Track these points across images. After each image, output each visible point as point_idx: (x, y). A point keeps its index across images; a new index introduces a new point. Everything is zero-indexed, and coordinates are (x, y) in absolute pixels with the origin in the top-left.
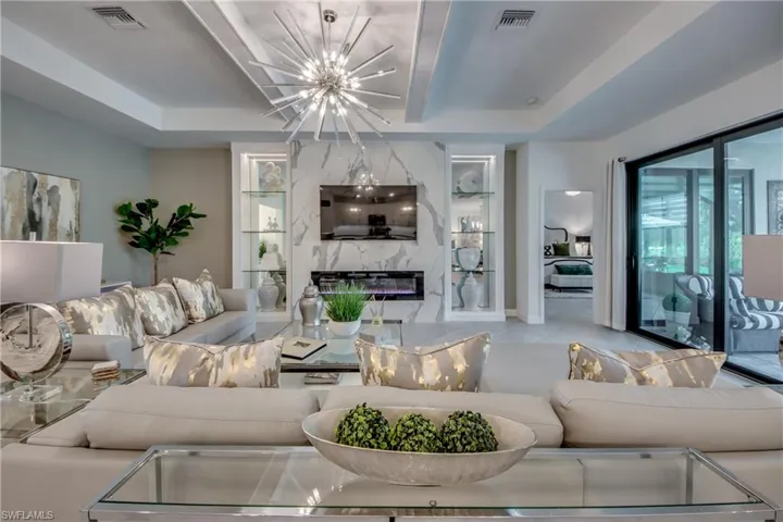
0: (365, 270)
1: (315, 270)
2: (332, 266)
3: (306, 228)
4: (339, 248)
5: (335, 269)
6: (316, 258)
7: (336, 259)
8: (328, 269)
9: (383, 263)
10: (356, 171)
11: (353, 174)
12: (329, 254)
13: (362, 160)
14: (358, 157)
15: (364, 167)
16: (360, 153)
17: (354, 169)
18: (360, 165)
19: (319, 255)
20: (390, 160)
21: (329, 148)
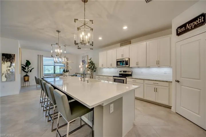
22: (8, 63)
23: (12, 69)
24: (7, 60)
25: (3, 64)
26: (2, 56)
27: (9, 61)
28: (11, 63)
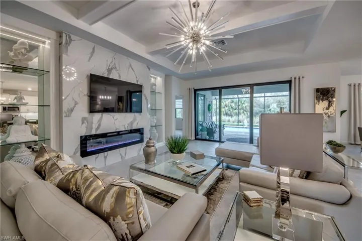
0: (117, 131)
1: (83, 134)
2: (97, 129)
3: (76, 103)
4: (101, 118)
5: (99, 132)
6: (84, 125)
7: (99, 125)
8: (93, 132)
9: (126, 126)
10: (112, 69)
11: (109, 71)
12: (94, 122)
13: (115, 64)
14: (112, 61)
15: (115, 68)
16: (114, 59)
17: (110, 68)
18: (114, 66)
19: (86, 124)
20: (129, 68)
21: (94, 49)
22: (324, 102)
23: (331, 112)
24: (323, 98)
25: (317, 105)
26: (316, 92)
27: (326, 99)
28: (330, 102)
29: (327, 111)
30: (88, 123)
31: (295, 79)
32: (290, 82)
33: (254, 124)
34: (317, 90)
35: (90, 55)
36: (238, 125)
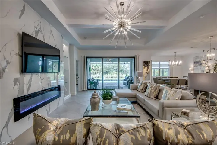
1: (16, 97)
2: (28, 90)
3: (8, 63)
4: (32, 76)
5: (30, 92)
6: (17, 86)
7: (30, 85)
8: (25, 94)
11: (37, 32)
12: (25, 83)
13: (40, 27)
14: (39, 24)
15: (41, 31)
16: (40, 23)
17: (37, 30)
18: (40, 29)
19: (19, 85)
20: (50, 34)
21: (24, 7)
22: (146, 67)
25: (144, 69)
28: (148, 67)
29: (147, 71)
30: (19, 84)
31: (137, 56)
32: (134, 58)
33: (120, 78)
34: (144, 62)
35: (20, 13)
36: (112, 79)
